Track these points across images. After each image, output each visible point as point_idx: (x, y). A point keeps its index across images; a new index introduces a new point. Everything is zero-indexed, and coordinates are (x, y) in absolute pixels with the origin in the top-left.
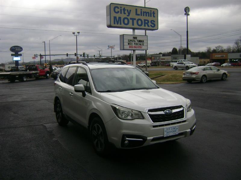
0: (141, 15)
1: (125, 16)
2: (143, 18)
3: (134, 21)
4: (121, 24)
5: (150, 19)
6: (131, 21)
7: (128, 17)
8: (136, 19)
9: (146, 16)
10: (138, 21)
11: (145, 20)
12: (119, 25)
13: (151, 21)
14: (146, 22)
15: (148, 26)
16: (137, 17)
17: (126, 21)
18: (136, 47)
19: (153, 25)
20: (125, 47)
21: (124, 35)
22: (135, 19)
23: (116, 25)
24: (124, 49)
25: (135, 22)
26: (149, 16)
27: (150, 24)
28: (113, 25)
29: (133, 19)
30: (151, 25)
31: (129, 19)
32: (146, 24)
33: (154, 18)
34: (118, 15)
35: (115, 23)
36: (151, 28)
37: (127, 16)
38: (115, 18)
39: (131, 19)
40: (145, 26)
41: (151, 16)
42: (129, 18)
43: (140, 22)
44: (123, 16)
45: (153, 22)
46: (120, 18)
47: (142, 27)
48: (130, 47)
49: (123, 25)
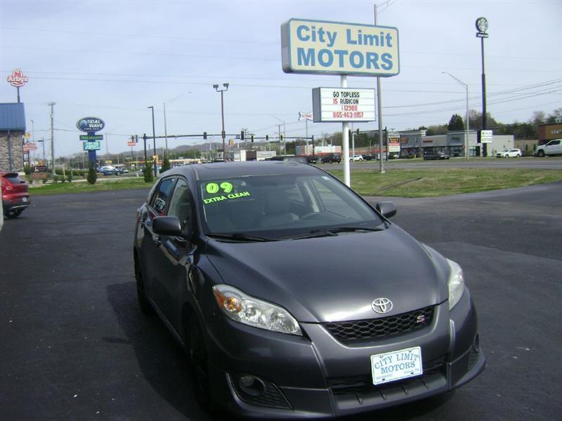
0: (360, 43)
1: (324, 46)
2: (364, 49)
3: (345, 56)
4: (313, 64)
5: (380, 50)
6: (336, 57)
7: (329, 49)
8: (349, 53)
9: (371, 44)
10: (354, 56)
11: (369, 54)
12: (309, 68)
13: (383, 56)
14: (372, 57)
15: (377, 67)
16: (351, 48)
17: (325, 58)
18: (348, 116)
19: (387, 65)
20: (325, 116)
21: (322, 89)
22: (346, 52)
23: (303, 67)
24: (322, 120)
25: (346, 58)
26: (377, 44)
27: (380, 62)
28: (295, 66)
29: (342, 53)
30: (383, 66)
31: (333, 52)
32: (372, 63)
33: (388, 48)
34: (306, 46)
35: (300, 63)
36: (382, 71)
37: (328, 45)
38: (300, 51)
39: (336, 52)
40: (369, 67)
41: (382, 45)
42: (332, 49)
43: (357, 60)
44: (318, 46)
45: (386, 57)
46: (311, 51)
47: (364, 69)
48: (335, 115)
49: (318, 67)
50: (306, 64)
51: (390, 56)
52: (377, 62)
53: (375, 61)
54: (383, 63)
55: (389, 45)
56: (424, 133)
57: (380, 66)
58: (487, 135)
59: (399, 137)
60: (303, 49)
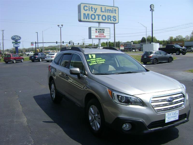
0: (105, 12)
1: (93, 13)
2: (106, 14)
3: (100, 16)
4: (89, 19)
5: (112, 15)
6: (97, 17)
8: (101, 16)
9: (109, 12)
10: (103, 16)
11: (108, 16)
13: (113, 17)
14: (109, 17)
15: (111, 20)
16: (102, 14)
17: (93, 17)
18: (101, 37)
19: (114, 20)
20: (92, 37)
21: (92, 28)
23: (85, 20)
25: (100, 17)
26: (111, 13)
27: (112, 19)
28: (82, 19)
29: (99, 15)
31: (96, 15)
33: (115, 14)
34: (86, 13)
35: (84, 19)
36: (113, 22)
37: (94, 13)
39: (97, 15)
40: (108, 20)
41: (113, 13)
42: (95, 14)
43: (104, 18)
44: (91, 13)
45: (114, 17)
46: (88, 14)
47: (106, 21)
48: (96, 36)
49: (90, 20)
50: (86, 19)
51: (115, 17)
52: (111, 19)
53: (110, 18)
54: (113, 19)
55: (115, 13)
56: (132, 43)
57: (112, 20)
59: (124, 44)
60: (85, 14)
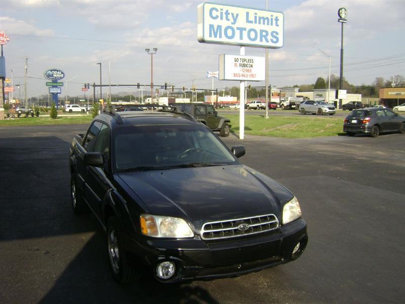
0: (256, 22)
1: (229, 24)
2: (258, 27)
3: (244, 32)
4: (220, 37)
5: (270, 29)
6: (237, 33)
7: (233, 26)
8: (247, 30)
9: (264, 24)
10: (250, 32)
11: (262, 31)
12: (218, 39)
13: (272, 33)
14: (264, 34)
15: (267, 41)
16: (249, 26)
17: (230, 33)
18: (244, 76)
19: (275, 40)
21: (226, 56)
22: (245, 29)
23: (213, 39)
24: (226, 78)
26: (268, 24)
27: (269, 37)
28: (207, 38)
29: (241, 30)
30: (272, 41)
31: (235, 29)
32: (263, 38)
33: (277, 27)
34: (216, 23)
35: (210, 36)
36: (271, 44)
37: (232, 24)
38: (211, 26)
39: (238, 28)
40: (261, 40)
41: (272, 25)
42: (235, 26)
43: (253, 35)
45: (275, 34)
46: (219, 27)
47: (257, 42)
48: (235, 75)
49: (224, 39)
50: (216, 36)
51: (277, 34)
53: (265, 37)
54: (272, 38)
55: (277, 25)
56: (297, 90)
57: (269, 40)
58: (343, 94)
59: (279, 92)
60: (213, 25)
